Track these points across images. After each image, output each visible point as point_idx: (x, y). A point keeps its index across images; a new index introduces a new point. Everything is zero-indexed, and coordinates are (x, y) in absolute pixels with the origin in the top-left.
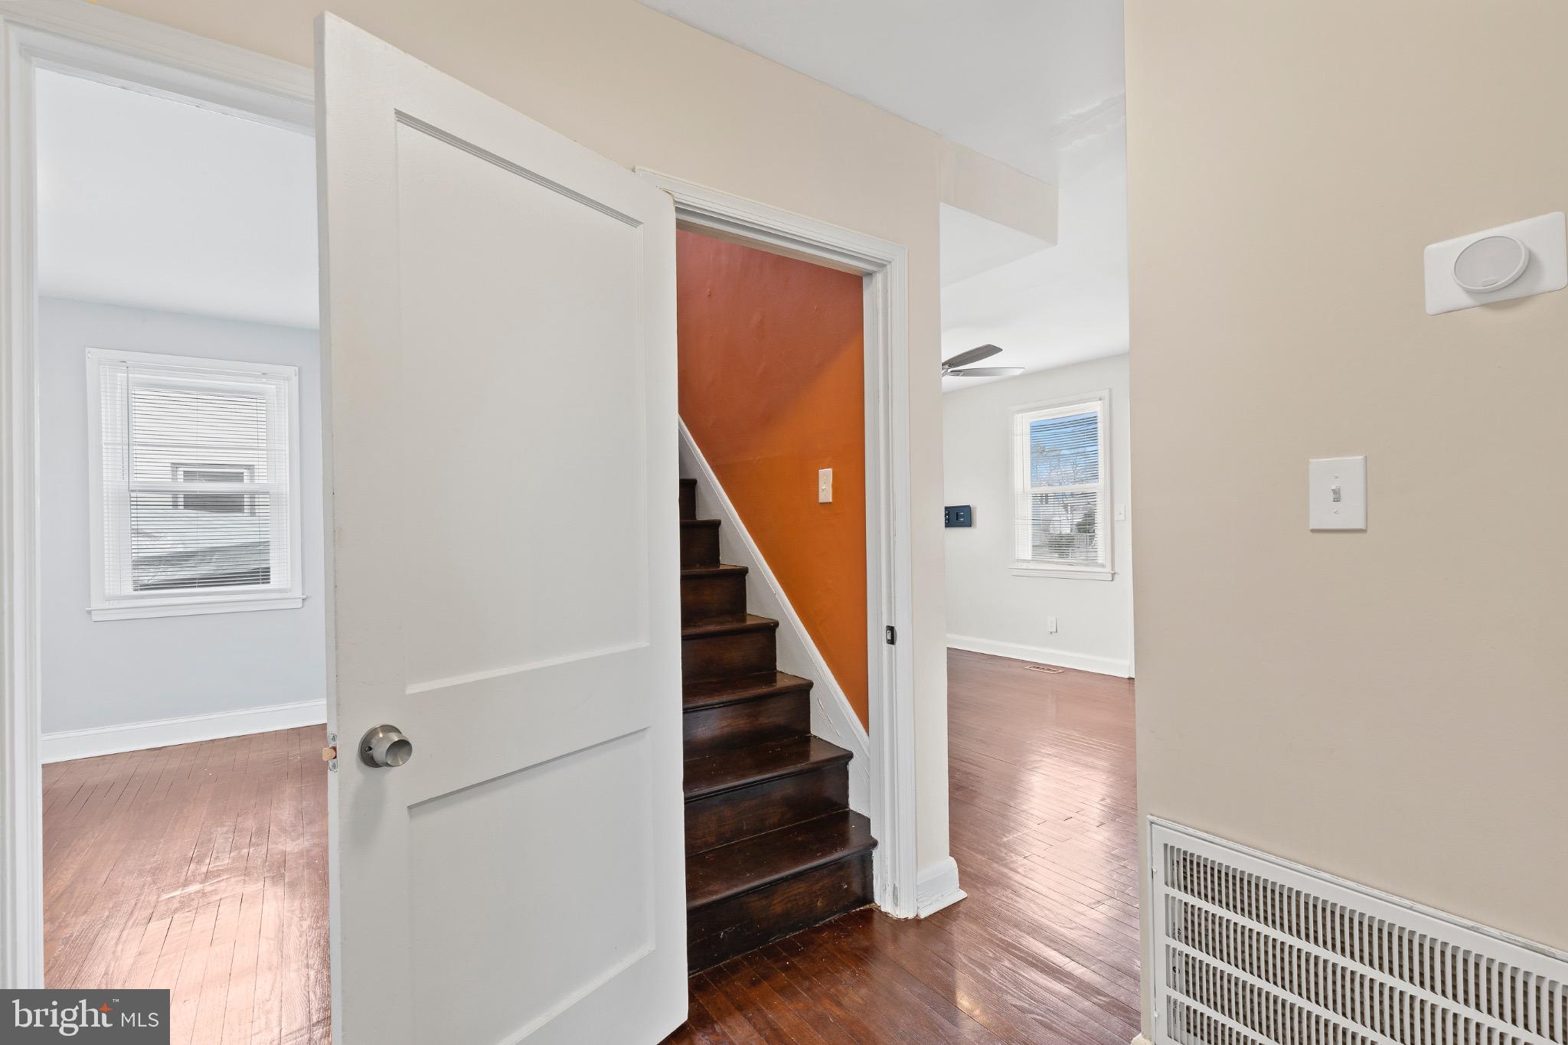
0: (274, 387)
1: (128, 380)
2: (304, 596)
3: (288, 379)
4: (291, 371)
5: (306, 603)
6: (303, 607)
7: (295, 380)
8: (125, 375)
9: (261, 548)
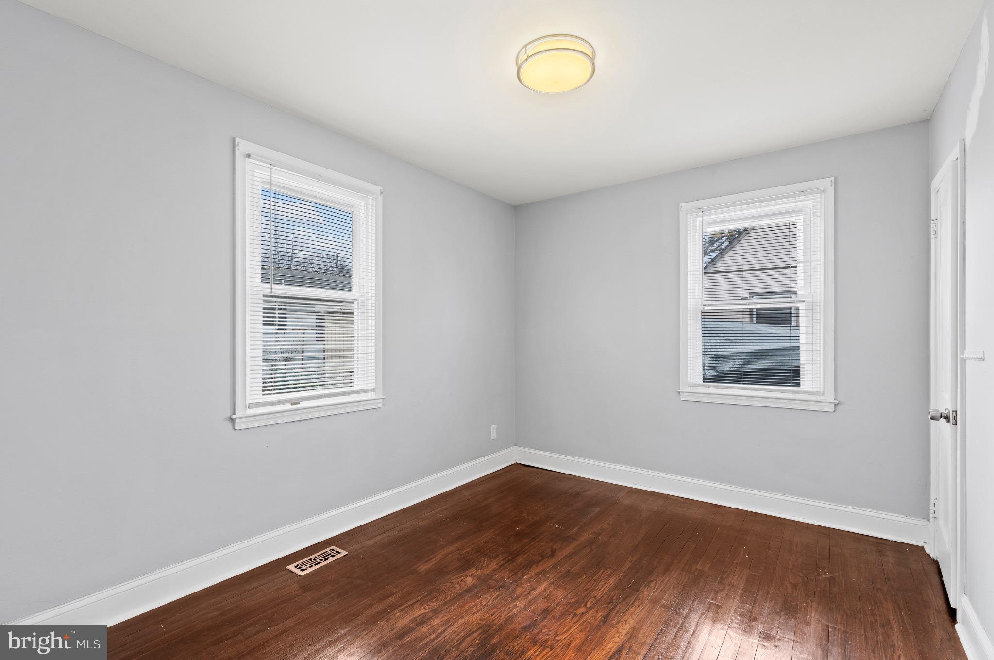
0: (810, 202)
1: (703, 221)
2: (837, 402)
3: (824, 191)
4: (827, 183)
5: (839, 407)
6: (834, 411)
7: (831, 190)
8: (701, 218)
9: (794, 351)
